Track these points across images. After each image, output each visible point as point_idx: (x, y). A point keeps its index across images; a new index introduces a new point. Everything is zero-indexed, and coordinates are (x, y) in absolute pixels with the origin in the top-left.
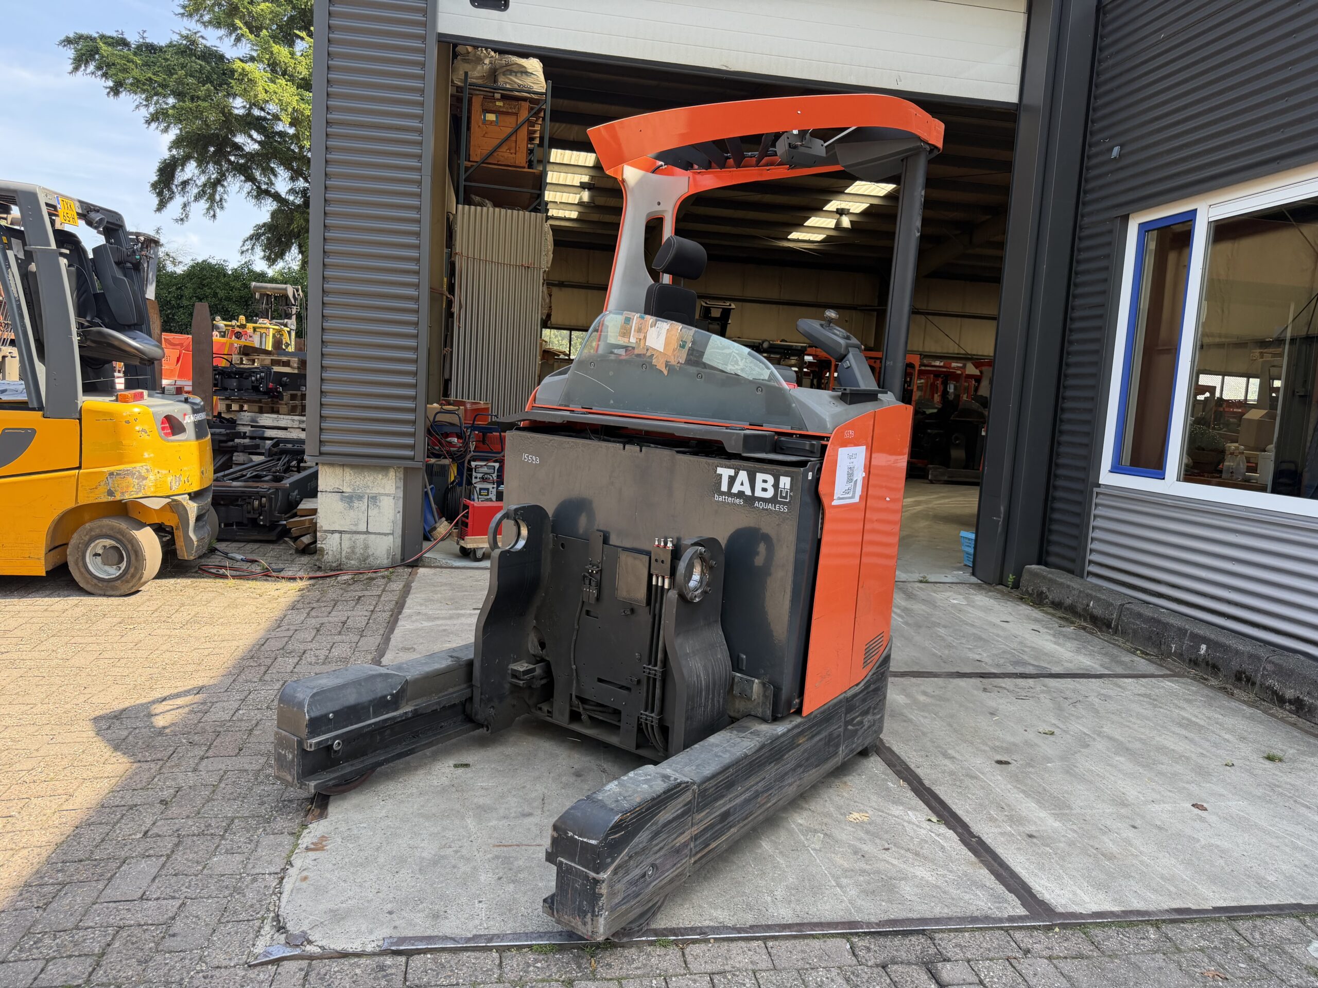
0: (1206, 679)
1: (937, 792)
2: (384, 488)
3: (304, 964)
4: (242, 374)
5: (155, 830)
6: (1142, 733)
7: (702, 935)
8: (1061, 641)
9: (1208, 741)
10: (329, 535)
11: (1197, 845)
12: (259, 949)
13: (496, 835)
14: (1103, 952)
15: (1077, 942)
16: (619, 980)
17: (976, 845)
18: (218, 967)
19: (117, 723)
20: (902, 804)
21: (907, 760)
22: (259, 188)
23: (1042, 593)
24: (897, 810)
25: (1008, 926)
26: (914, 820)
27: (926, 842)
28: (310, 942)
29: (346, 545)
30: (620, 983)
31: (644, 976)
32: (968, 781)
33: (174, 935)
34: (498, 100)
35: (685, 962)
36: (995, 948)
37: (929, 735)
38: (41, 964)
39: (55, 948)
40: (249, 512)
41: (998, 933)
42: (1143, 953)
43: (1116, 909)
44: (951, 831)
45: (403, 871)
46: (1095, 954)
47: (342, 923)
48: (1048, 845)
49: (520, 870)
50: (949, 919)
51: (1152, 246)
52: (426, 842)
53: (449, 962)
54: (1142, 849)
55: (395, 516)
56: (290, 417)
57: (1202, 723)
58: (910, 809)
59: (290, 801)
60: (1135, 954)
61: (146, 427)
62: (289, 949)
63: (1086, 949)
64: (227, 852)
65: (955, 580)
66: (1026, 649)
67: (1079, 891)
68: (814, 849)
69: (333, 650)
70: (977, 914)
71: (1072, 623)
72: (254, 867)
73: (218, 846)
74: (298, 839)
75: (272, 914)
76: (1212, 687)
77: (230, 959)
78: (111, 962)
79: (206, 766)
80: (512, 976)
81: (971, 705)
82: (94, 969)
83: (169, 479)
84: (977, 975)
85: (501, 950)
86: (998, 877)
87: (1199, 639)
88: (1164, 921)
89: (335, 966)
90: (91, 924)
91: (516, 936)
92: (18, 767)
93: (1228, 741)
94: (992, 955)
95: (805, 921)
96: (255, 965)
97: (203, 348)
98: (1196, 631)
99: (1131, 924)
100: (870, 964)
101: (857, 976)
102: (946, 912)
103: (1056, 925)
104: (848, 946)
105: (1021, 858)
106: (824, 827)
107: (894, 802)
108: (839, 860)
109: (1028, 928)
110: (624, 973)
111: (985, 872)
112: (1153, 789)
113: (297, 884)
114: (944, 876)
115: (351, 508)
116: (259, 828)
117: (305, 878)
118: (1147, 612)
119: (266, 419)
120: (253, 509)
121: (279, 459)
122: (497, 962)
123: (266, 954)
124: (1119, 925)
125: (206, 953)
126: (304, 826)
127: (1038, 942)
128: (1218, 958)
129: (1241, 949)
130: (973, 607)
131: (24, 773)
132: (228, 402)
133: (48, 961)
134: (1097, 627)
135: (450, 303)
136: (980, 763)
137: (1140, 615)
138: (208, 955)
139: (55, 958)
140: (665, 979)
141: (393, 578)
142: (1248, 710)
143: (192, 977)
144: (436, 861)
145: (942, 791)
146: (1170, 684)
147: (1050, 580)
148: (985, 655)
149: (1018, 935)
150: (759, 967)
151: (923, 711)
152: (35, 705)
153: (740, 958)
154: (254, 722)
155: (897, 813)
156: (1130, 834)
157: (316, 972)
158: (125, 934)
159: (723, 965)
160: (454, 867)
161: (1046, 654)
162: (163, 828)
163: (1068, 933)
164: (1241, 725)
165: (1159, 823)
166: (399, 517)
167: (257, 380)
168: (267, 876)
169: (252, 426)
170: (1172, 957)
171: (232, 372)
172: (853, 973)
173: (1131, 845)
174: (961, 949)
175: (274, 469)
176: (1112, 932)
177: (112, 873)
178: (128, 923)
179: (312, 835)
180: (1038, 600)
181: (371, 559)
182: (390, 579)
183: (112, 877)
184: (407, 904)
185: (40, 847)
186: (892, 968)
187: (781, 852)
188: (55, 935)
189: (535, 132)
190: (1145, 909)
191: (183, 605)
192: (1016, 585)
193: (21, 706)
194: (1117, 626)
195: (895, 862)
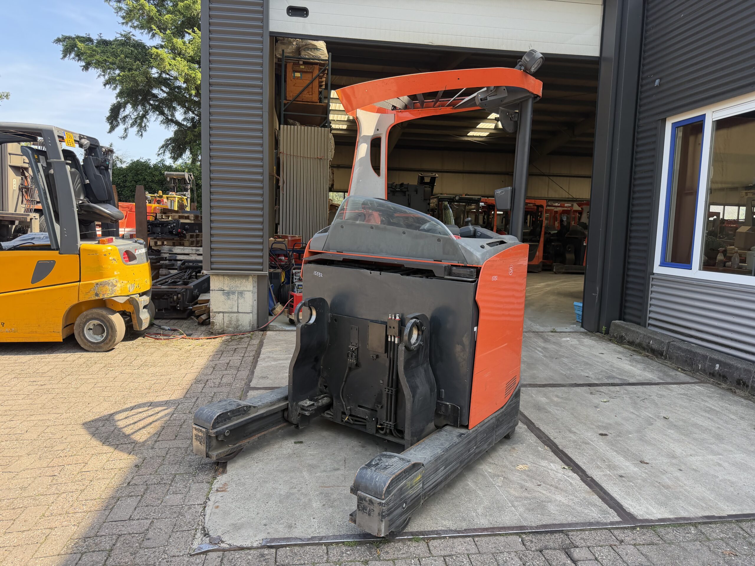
0: (719, 384)
1: (567, 452)
2: (246, 287)
3: (220, 553)
4: (164, 224)
5: (133, 482)
6: (684, 416)
7: (438, 535)
8: (634, 364)
9: (722, 420)
10: (217, 314)
11: (717, 480)
12: (195, 545)
13: (320, 481)
14: (665, 541)
15: (649, 536)
16: (393, 560)
17: (590, 482)
18: (173, 556)
19: (108, 422)
20: (547, 459)
21: (549, 435)
22: (167, 118)
23: (622, 336)
24: (544, 463)
25: (610, 528)
26: (554, 468)
27: (562, 481)
28: (223, 542)
29: (226, 320)
30: (394, 562)
31: (407, 558)
32: (584, 446)
33: (149, 539)
34: (301, 65)
35: (429, 550)
36: (603, 540)
37: (560, 420)
38: (79, 556)
39: (86, 547)
40: (171, 303)
41: (604, 531)
42: (688, 541)
43: (671, 517)
44: (575, 474)
45: (270, 502)
46: (660, 542)
47: (239, 531)
48: (631, 481)
49: (335, 500)
50: (576, 524)
51: (680, 134)
52: (282, 485)
53: (299, 552)
54: (685, 482)
55: (253, 303)
56: (190, 248)
57: (718, 409)
58: (551, 462)
59: (205, 464)
60: (683, 542)
61: (115, 258)
62: (212, 546)
63: (656, 539)
64: (173, 493)
65: (572, 330)
66: (614, 369)
67: (650, 507)
68: (498, 486)
69: (223, 379)
70: (592, 521)
71: (640, 353)
72: (189, 501)
73: (168, 490)
74: (212, 485)
75: (201, 527)
76: (723, 388)
77: (180, 552)
78: (116, 554)
79: (158, 446)
80: (334, 559)
81: (584, 402)
82: (107, 558)
83: (128, 286)
84: (594, 555)
85: (327, 545)
86: (603, 499)
87: (714, 361)
88: (699, 523)
89: (237, 555)
90: (104, 534)
91: (335, 537)
92: (56, 448)
93: (733, 420)
94: (602, 543)
95: (495, 526)
96: (194, 555)
97: (141, 210)
98: (713, 356)
99: (681, 525)
100: (533, 549)
101: (526, 556)
102: (575, 520)
103: (638, 526)
104: (520, 540)
105: (616, 489)
106: (503, 474)
107: (542, 459)
108: (512, 491)
109: (622, 528)
110: (396, 556)
111: (596, 497)
112: (690, 448)
113: (213, 510)
114: (572, 500)
115: (229, 299)
116: (189, 480)
117: (217, 507)
118: (684, 346)
119: (177, 250)
120: (174, 301)
121: (186, 272)
122: (325, 551)
123: (200, 548)
124: (674, 526)
125: (167, 549)
126: (214, 478)
127: (628, 536)
128: (731, 543)
129: (745, 538)
130: (583, 345)
131: (60, 451)
132: (155, 240)
133: (82, 554)
134: (655, 355)
135: (278, 181)
136: (590, 435)
137: (679, 348)
138: (168, 550)
139: (86, 552)
140: (419, 559)
141: (253, 337)
142: (745, 402)
143: (160, 562)
144: (288, 496)
145: (569, 452)
146: (698, 387)
147: (628, 330)
148: (591, 373)
149: (616, 532)
150: (471, 552)
151: (557, 406)
152: (62, 414)
153: (460, 547)
154: (182, 421)
155: (544, 465)
156: (678, 474)
157: (227, 558)
158: (122, 539)
159: (451, 551)
160: (298, 499)
161: (626, 372)
162: (137, 480)
163: (645, 530)
164: (741, 410)
165: (695, 468)
166: (255, 303)
167: (171, 227)
168: (196, 506)
169: (170, 254)
170: (705, 544)
171: (157, 223)
172: (524, 555)
173: (679, 480)
174: (584, 541)
175: (183, 278)
176: (670, 530)
177: (112, 505)
178: (123, 533)
179: (219, 483)
180: (620, 341)
181: (240, 327)
182: (251, 338)
183: (113, 507)
184: (274, 520)
185: (72, 492)
186: (545, 552)
187: (480, 488)
188: (85, 540)
189: (322, 82)
190: (688, 516)
191: (138, 356)
192: (607, 332)
193: (55, 415)
194: (666, 355)
195: (544, 492)
